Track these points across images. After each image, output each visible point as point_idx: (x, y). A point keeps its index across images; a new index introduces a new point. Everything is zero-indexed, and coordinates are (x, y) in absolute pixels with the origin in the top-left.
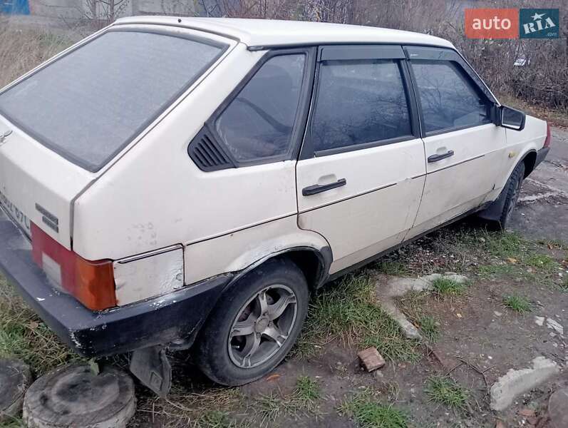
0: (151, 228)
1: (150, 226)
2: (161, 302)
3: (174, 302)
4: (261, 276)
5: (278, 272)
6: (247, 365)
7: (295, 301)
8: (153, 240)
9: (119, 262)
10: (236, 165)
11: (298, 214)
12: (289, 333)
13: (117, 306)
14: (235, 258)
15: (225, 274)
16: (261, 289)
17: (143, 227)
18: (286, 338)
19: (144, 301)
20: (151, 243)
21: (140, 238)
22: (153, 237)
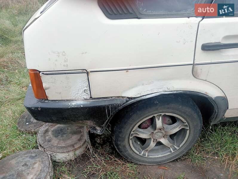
0: (65, 55)
1: (64, 54)
2: (73, 104)
3: (82, 106)
4: (157, 104)
5: (172, 105)
6: (144, 155)
7: (188, 128)
8: (65, 64)
9: (43, 74)
10: (139, 16)
11: (194, 65)
12: (180, 146)
13: (47, 99)
14: (129, 88)
15: (123, 97)
16: (156, 113)
17: (58, 53)
18: (178, 148)
19: (64, 101)
20: (64, 66)
21: (56, 60)
22: (65, 61)
